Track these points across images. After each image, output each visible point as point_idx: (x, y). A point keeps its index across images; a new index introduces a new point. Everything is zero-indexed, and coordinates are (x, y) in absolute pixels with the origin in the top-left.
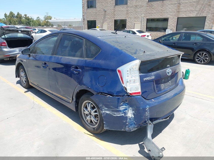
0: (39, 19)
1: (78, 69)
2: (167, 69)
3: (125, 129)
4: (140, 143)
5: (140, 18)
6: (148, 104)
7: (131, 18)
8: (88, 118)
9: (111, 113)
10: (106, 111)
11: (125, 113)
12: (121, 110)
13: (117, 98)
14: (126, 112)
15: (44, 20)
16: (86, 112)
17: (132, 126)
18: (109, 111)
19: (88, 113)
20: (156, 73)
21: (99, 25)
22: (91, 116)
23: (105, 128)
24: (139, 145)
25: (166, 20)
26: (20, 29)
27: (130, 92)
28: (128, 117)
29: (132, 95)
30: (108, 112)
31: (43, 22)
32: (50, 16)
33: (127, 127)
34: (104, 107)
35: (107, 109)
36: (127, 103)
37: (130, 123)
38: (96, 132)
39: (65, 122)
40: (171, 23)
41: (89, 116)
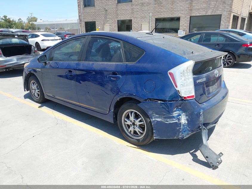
0: (20, 20)
1: (117, 74)
2: (215, 71)
3: (177, 137)
4: (191, 152)
5: (147, 18)
6: (201, 108)
7: (136, 18)
8: (131, 129)
9: (163, 121)
10: (156, 119)
11: (179, 119)
12: (174, 116)
13: (170, 103)
14: (180, 117)
15: (27, 22)
16: (129, 123)
17: (186, 133)
18: (160, 118)
19: (131, 123)
20: (207, 74)
21: (99, 27)
22: (135, 126)
23: (154, 137)
24: (190, 153)
25: (178, 19)
26: (16, 33)
27: (184, 96)
28: (182, 123)
29: (186, 99)
30: (159, 120)
31: (26, 25)
32: (34, 18)
33: (180, 134)
34: (155, 114)
35: (158, 116)
36: (180, 109)
37: (183, 130)
38: (142, 144)
39: (101, 137)
40: (184, 23)
41: (133, 126)
